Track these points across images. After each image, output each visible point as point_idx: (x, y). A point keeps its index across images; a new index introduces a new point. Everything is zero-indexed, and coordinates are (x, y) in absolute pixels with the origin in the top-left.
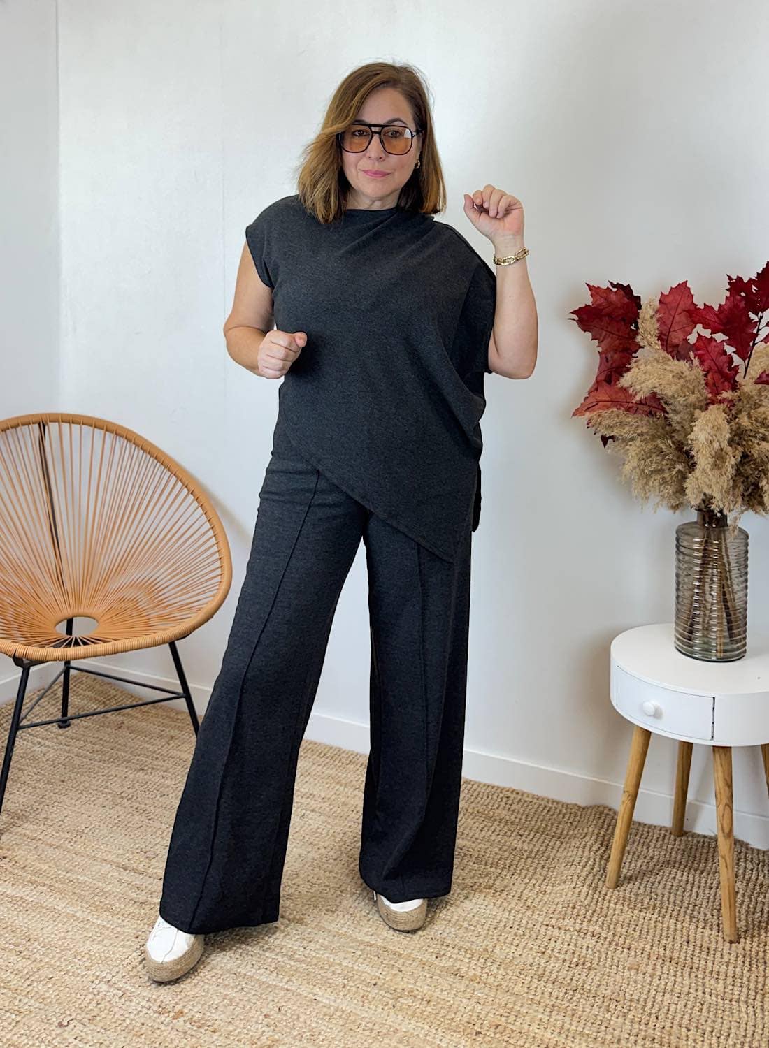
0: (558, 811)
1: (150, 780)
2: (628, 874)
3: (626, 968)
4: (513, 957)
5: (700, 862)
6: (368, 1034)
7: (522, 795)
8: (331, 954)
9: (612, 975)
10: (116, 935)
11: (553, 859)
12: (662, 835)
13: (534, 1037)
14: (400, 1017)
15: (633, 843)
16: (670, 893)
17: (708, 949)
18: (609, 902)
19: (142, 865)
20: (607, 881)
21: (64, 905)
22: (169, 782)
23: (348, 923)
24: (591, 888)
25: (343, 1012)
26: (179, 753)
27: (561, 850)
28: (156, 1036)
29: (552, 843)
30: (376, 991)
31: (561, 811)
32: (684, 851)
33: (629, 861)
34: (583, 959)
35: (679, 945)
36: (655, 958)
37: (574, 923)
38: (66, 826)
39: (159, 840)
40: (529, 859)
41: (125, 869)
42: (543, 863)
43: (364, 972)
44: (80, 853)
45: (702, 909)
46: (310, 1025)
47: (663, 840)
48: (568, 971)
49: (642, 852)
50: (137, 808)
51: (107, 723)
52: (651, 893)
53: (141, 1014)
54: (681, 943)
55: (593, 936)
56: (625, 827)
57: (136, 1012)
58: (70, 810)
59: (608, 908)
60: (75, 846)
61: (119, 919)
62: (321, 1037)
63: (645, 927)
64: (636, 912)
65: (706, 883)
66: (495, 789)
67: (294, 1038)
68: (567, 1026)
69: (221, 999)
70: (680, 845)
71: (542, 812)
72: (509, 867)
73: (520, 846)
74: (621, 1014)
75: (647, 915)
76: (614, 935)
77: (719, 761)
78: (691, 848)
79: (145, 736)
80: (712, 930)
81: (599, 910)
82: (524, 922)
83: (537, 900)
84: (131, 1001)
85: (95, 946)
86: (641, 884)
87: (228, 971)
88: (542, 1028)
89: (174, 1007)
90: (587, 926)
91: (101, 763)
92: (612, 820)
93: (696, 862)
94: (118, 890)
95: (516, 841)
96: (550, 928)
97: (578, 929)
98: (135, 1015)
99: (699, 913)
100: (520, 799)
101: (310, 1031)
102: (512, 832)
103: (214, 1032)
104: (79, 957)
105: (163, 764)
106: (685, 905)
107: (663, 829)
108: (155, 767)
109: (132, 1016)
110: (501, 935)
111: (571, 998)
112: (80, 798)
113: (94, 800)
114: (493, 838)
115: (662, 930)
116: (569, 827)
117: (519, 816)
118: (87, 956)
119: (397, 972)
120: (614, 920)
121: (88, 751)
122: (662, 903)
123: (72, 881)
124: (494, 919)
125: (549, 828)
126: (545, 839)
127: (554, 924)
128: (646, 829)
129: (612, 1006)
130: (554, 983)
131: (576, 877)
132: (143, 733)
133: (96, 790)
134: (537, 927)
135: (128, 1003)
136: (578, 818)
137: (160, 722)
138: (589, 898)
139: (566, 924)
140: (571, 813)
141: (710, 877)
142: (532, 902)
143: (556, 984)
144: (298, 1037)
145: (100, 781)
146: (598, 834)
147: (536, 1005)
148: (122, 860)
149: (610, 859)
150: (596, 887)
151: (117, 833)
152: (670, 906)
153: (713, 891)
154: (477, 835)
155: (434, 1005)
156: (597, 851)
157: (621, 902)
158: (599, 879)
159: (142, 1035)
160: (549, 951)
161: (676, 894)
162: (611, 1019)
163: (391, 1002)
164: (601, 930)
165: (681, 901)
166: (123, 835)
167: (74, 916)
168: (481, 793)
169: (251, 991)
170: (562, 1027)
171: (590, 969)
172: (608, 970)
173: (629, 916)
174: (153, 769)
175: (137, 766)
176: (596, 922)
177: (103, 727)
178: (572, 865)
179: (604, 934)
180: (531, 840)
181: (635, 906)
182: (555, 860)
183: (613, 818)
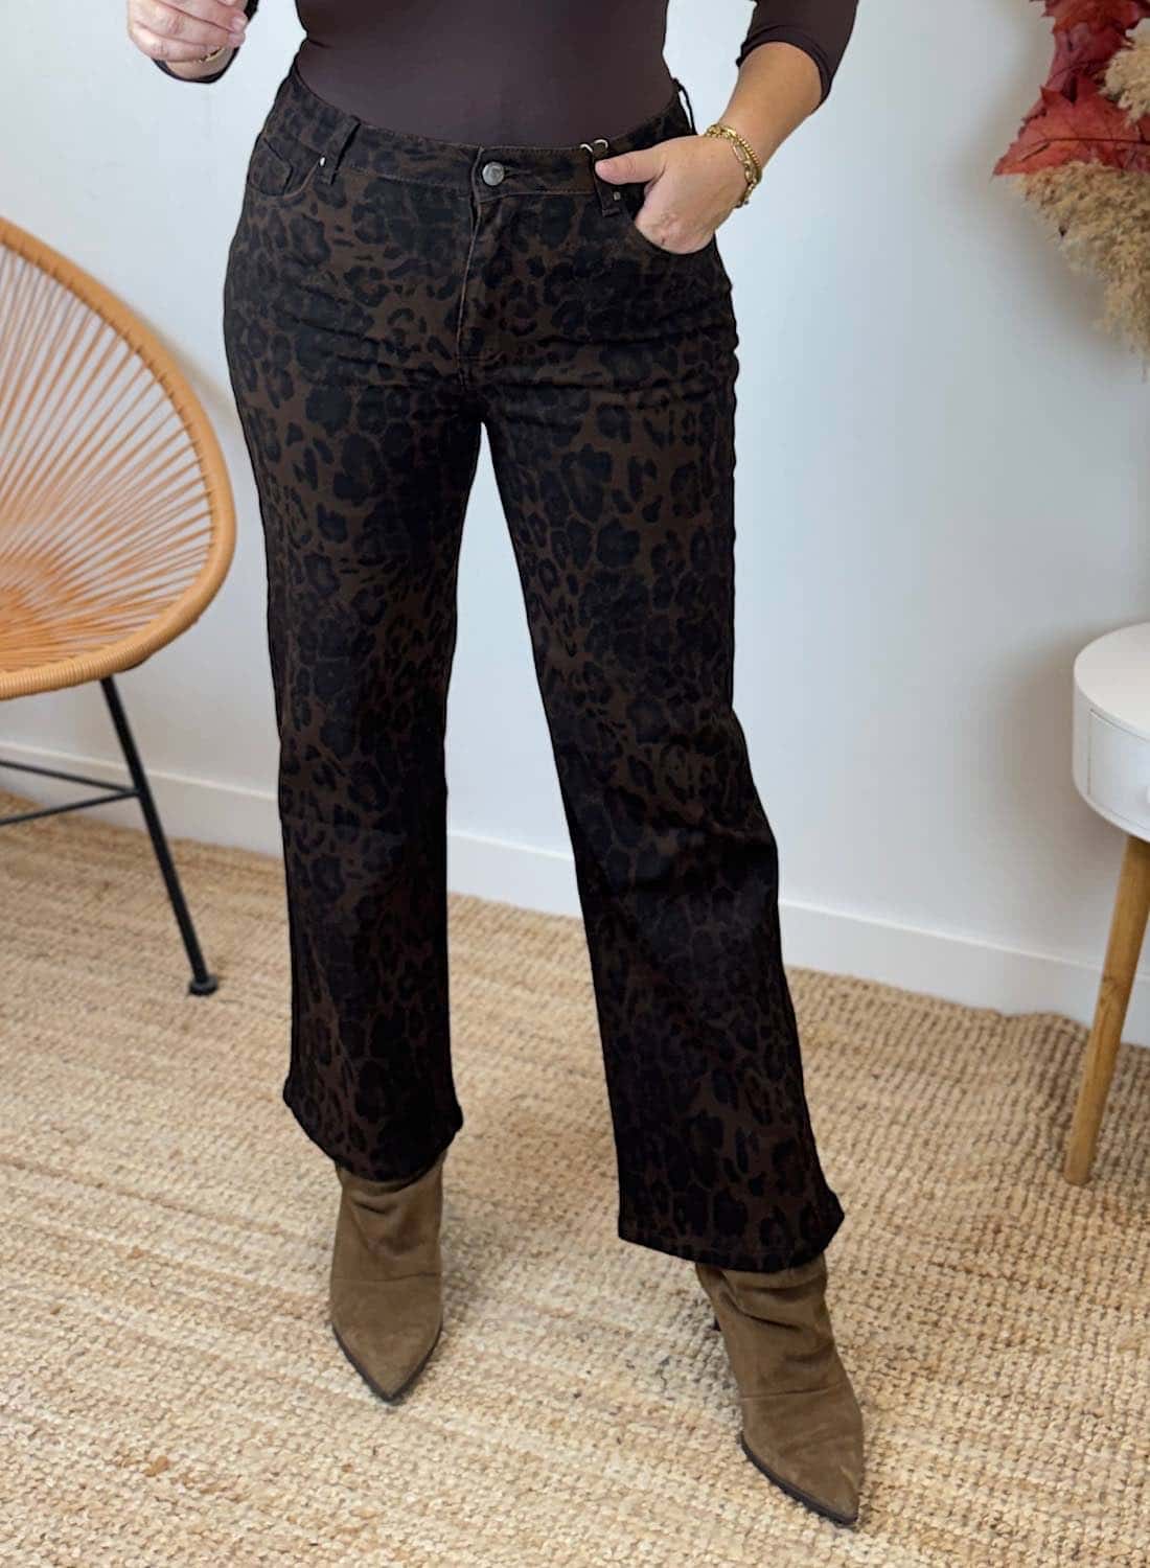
0: (954, 1023)
1: (63, 977)
2: (1114, 1154)
3: (1114, 1348)
6: (567, 1497)
7: (876, 991)
8: (480, 1334)
9: (1083, 1362)
10: (9, 1306)
11: (947, 1126)
13: (921, 1496)
14: (632, 1463)
15: (1120, 1087)
18: (1074, 1212)
19: (55, 1159)
20: (1067, 1167)
22: (104, 981)
24: (1032, 1188)
25: (510, 1453)
26: (121, 916)
27: (963, 1108)
28: (113, 1511)
29: (942, 1094)
30: (581, 1409)
31: (959, 1024)
33: (1111, 1125)
34: (1020, 1333)
37: (1000, 1262)
39: (91, 1103)
40: (894, 1127)
41: (20, 1166)
42: (925, 1134)
43: (551, 1372)
46: (442, 1483)
48: (989, 1357)
49: (1139, 1106)
50: (37, 1039)
53: (78, 1467)
55: (1040, 1287)
56: (1105, 1051)
57: (64, 1463)
59: (1070, 1225)
61: (13, 1271)
62: (467, 1508)
64: (1131, 1231)
66: (813, 982)
67: (409, 1509)
68: (991, 1470)
69: (247, 1432)
71: (920, 1025)
73: (874, 1100)
74: (1106, 1443)
76: (1085, 1282)
79: (47, 884)
81: (1051, 1233)
82: (891, 1263)
83: (917, 1212)
84: (56, 1443)
87: (258, 1373)
88: (940, 1476)
89: (147, 1452)
90: (1029, 1268)
92: (1071, 1044)
94: (8, 1212)
95: (865, 1090)
96: (946, 1270)
97: (1008, 1273)
98: (66, 1468)
100: (872, 1000)
101: (443, 1494)
102: (857, 1070)
103: (237, 1500)
105: (89, 941)
108: (71, 949)
109: (58, 1471)
110: (843, 1287)
111: (1000, 1414)
116: (980, 1059)
119: (624, 1368)
120: (1083, 1250)
125: (936, 1060)
126: (928, 1084)
127: (956, 1262)
129: (1087, 1427)
130: (960, 1383)
131: (998, 1168)
132: (41, 876)
134: (920, 1270)
135: (49, 1447)
136: (998, 1039)
137: (76, 851)
138: (1029, 1210)
139: (980, 1262)
140: (982, 1028)
142: (906, 1218)
143: (966, 1384)
144: (418, 1508)
146: (1043, 1076)
147: (923, 1430)
148: (11, 1148)
149: (1072, 1123)
150: (1043, 1184)
155: (705, 1437)
156: (1040, 1109)
157: (1099, 1210)
158: (1050, 1167)
159: (82, 1509)
160: (948, 1319)
162: (1085, 1454)
163: (611, 1432)
164: (1056, 1275)
166: (11, 1096)
169: (311, 1415)
170: (982, 1472)
171: (1036, 1352)
172: (1075, 1353)
173: (1116, 1241)
174: (68, 952)
175: (34, 948)
176: (1046, 1258)
178: (990, 1140)
179: (1064, 1281)
180: (898, 1087)
181: (1128, 1220)
182: (953, 1130)
183: (1073, 1039)
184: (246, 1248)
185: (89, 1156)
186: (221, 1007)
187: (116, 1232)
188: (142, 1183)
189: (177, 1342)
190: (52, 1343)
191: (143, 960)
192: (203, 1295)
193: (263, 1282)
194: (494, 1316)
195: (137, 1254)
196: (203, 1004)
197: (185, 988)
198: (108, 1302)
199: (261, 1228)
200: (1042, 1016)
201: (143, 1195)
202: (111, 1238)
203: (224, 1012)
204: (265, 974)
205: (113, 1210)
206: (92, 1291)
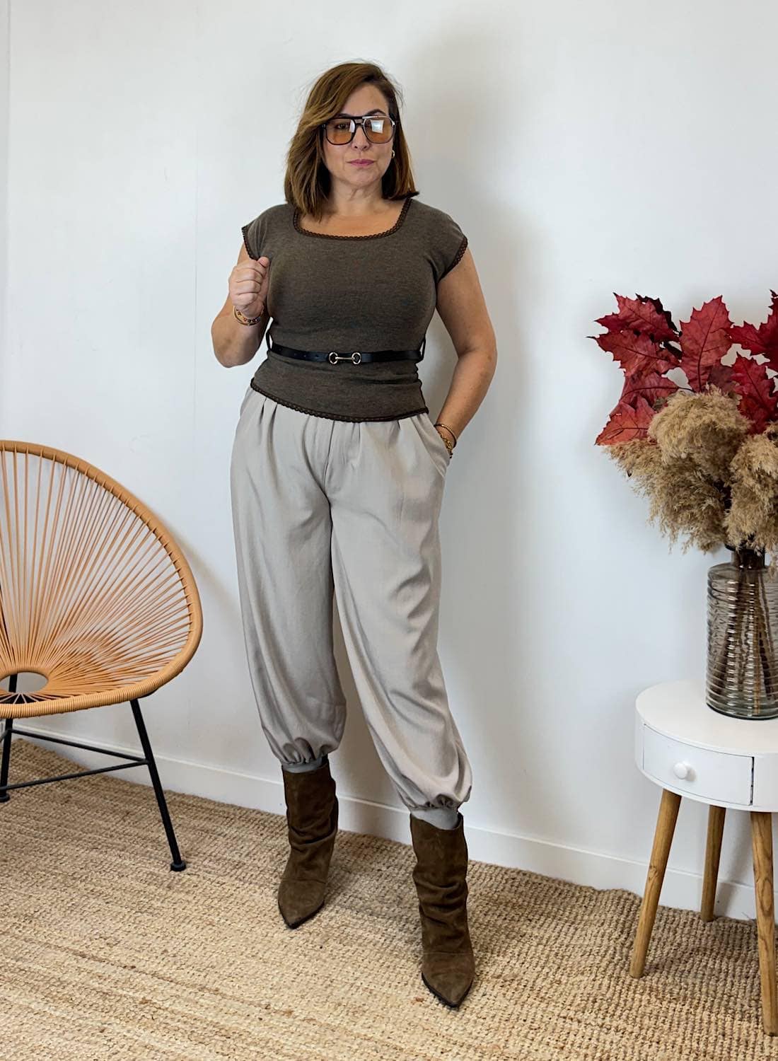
0: (571, 894)
1: (106, 860)
2: (654, 962)
4: (528, 1051)
5: (734, 949)
7: (530, 877)
8: (324, 1047)
10: (79, 1028)
11: (567, 946)
12: (690, 920)
15: (658, 929)
16: (702, 982)
17: (747, 1042)
18: (635, 992)
19: (102, 953)
20: (631, 970)
21: (16, 996)
22: (127, 862)
23: (341, 1015)
24: (613, 979)
26: (136, 829)
27: (576, 937)
29: (565, 929)
31: (574, 894)
32: (715, 938)
33: (654, 948)
34: (606, 1054)
35: (715, 1039)
36: (687, 1052)
37: (596, 1018)
38: (12, 911)
39: (121, 925)
40: (540, 946)
41: (84, 956)
42: (556, 950)
44: (30, 940)
45: (738, 1000)
47: (691, 925)
49: (668, 938)
50: (92, 891)
51: (51, 796)
52: (681, 982)
54: (716, 1037)
55: (617, 1031)
56: (650, 909)
58: (16, 893)
59: (633, 999)
60: (24, 931)
61: (80, 1010)
63: (676, 1019)
64: (664, 1003)
65: (741, 972)
66: (497, 871)
70: (710, 931)
71: (553, 894)
72: (519, 955)
73: (529, 932)
75: (678, 1006)
76: (641, 1029)
77: (757, 829)
78: (722, 935)
79: (97, 812)
80: (750, 1022)
81: (623, 1003)
82: (539, 1016)
83: (552, 990)
85: (55, 1039)
86: (668, 972)
90: (611, 1021)
91: (48, 841)
92: (632, 905)
93: (729, 949)
94: (77, 980)
95: (525, 926)
96: (568, 1020)
97: (600, 1024)
99: (735, 1004)
100: (528, 881)
102: (520, 917)
104: (38, 1052)
105: (119, 842)
106: (719, 995)
107: (690, 913)
108: (110, 845)
110: (513, 1027)
112: (26, 879)
113: (43, 882)
114: (499, 923)
115: (694, 1022)
116: (584, 912)
117: (528, 899)
118: (47, 1050)
120: (640, 1012)
121: (32, 827)
122: (693, 993)
123: (23, 970)
124: (504, 1011)
125: (561, 912)
126: (557, 924)
127: (573, 1017)
128: (671, 914)
131: (594, 969)
132: (93, 808)
133: (44, 871)
134: (554, 1020)
136: (594, 902)
137: (111, 796)
138: (611, 990)
139: (586, 1017)
140: (585, 897)
141: (745, 965)
142: (546, 993)
145: (48, 860)
146: (617, 921)
148: (78, 946)
149: (633, 947)
150: (619, 978)
151: (71, 918)
152: (703, 996)
153: (749, 981)
154: (481, 920)
156: (616, 939)
157: (648, 992)
158: (622, 968)
160: (569, 1046)
161: (708, 984)
164: (625, 1024)
165: (714, 991)
166: (79, 920)
167: (28, 1007)
168: (483, 875)
173: (657, 1007)
174: (108, 847)
175: (90, 844)
176: (620, 1016)
177: (48, 801)
178: (590, 955)
179: (629, 1029)
180: (541, 926)
181: (664, 997)
182: (570, 948)
183: (633, 903)
184: (201, 1000)
185: (119, 952)
186: (189, 877)
187: (133, 991)
188: (147, 966)
189: (166, 1049)
190: (100, 1047)
191: (148, 851)
192: (180, 1025)
193: (210, 1019)
194: (332, 1038)
195: (145, 1002)
196: (178, 875)
197: (169, 868)
198: (130, 1027)
199: (209, 990)
200: (617, 891)
201: (147, 972)
202: (131, 994)
203: (189, 880)
204: (210, 861)
205: (131, 980)
206: (121, 1020)
